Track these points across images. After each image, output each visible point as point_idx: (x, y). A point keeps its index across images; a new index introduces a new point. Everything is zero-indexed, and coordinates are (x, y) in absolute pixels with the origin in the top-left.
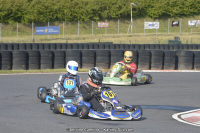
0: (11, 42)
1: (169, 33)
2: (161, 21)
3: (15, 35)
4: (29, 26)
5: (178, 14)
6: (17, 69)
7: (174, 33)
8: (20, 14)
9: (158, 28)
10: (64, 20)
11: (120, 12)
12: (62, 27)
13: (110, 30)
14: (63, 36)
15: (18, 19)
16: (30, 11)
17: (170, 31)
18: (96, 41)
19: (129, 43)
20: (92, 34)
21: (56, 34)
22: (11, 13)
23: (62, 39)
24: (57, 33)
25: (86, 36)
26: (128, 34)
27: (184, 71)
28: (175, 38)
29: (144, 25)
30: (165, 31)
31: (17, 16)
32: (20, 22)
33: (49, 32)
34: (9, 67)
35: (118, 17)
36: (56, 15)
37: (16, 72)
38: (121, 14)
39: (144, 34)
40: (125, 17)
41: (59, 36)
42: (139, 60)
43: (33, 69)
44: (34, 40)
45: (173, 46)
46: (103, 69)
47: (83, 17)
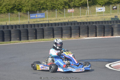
0: (16, 24)
1: (111, 14)
2: (106, 6)
3: (17, 19)
4: (26, 14)
5: (117, 2)
6: (14, 40)
7: (114, 14)
9: (104, 11)
10: (47, 9)
11: (81, 3)
12: (46, 13)
13: (76, 14)
14: (47, 19)
15: (20, 10)
16: (26, 5)
17: (112, 13)
18: (66, 21)
19: (87, 21)
20: (65, 17)
22: (15, 6)
24: (43, 17)
25: (60, 18)
26: (86, 16)
27: (117, 37)
28: (115, 16)
29: (95, 10)
30: (109, 13)
31: (19, 8)
32: (21, 12)
33: (38, 17)
34: (9, 39)
35: (80, 5)
36: (42, 6)
38: (82, 4)
39: (96, 15)
40: (84, 5)
41: (45, 19)
42: (89, 31)
43: (24, 40)
44: (29, 22)
45: (113, 22)
46: (67, 38)
47: (59, 7)
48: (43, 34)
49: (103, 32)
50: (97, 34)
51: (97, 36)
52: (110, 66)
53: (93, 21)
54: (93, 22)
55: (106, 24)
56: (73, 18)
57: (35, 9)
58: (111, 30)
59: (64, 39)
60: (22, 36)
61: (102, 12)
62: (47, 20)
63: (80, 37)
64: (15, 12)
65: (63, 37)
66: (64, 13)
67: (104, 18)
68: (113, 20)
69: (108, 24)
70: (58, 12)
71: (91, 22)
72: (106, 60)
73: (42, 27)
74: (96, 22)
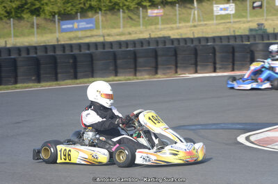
0: (27, 44)
1: (249, 19)
2: (238, 2)
3: (32, 34)
4: (52, 21)
6: (23, 82)
7: (256, 18)
8: (38, 5)
9: (233, 12)
10: (100, 10)
12: (99, 19)
13: (166, 20)
14: (100, 32)
15: (36, 12)
17: (251, 16)
18: (145, 36)
19: (192, 37)
20: (141, 27)
21: (90, 29)
22: (26, 4)
23: (99, 36)
24: (91, 27)
25: (130, 30)
26: (191, 24)
28: (259, 25)
29: (213, 10)
30: (243, 17)
31: (34, 7)
32: (38, 15)
33: (80, 27)
34: (13, 80)
36: (89, 2)
37: (22, 88)
39: (215, 22)
41: (94, 33)
42: (198, 60)
43: (47, 81)
44: (58, 40)
45: (254, 37)
46: (147, 76)
47: (127, 3)
48: (92, 68)
49: (231, 60)
50: (218, 66)
51: (217, 71)
52: (247, 139)
53: (207, 36)
54: (207, 39)
55: (237, 43)
56: (161, 30)
57: (71, 10)
58: (249, 55)
59: (139, 77)
60: (42, 72)
61: (228, 15)
62: (101, 34)
63: (176, 72)
64: (26, 16)
65: (138, 74)
66: (139, 18)
67: (232, 29)
68: (254, 33)
69: (242, 41)
70: (126, 15)
71: (203, 37)
72: (239, 126)
73: (87, 52)
74: (214, 39)
